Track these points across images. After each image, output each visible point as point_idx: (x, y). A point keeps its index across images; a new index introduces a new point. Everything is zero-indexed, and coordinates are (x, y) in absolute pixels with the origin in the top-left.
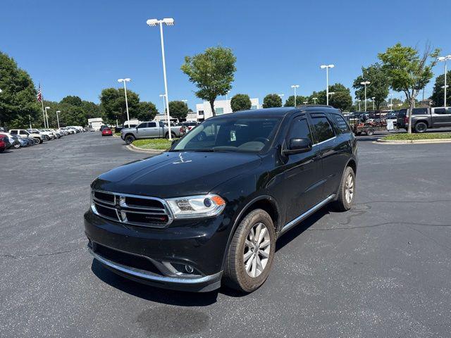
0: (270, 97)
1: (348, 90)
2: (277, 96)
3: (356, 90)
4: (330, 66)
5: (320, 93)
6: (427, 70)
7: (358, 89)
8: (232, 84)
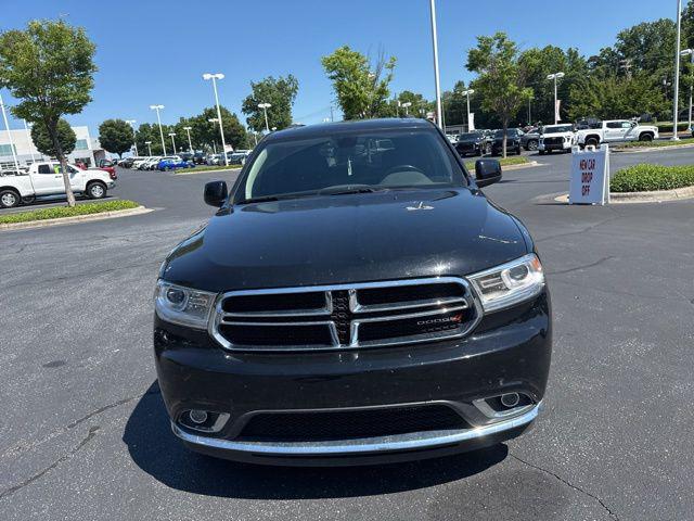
0: (111, 124)
1: (235, 116)
2: (123, 123)
3: (247, 116)
4: (218, 76)
5: (191, 120)
6: (383, 85)
7: (250, 115)
8: (91, 94)
